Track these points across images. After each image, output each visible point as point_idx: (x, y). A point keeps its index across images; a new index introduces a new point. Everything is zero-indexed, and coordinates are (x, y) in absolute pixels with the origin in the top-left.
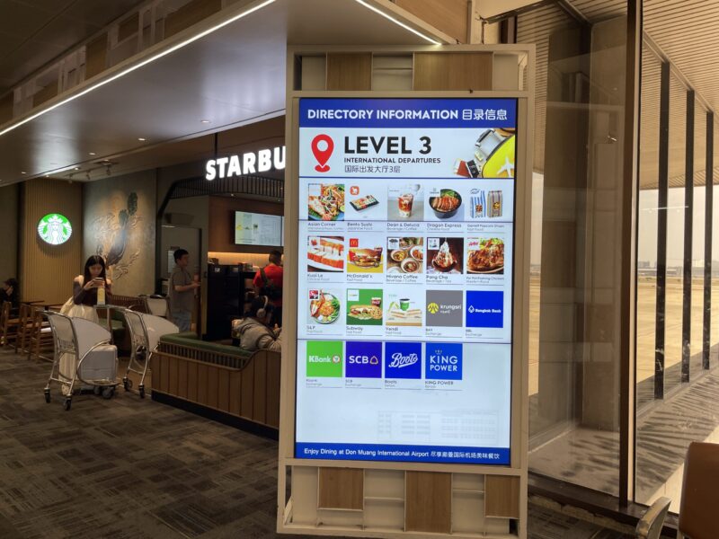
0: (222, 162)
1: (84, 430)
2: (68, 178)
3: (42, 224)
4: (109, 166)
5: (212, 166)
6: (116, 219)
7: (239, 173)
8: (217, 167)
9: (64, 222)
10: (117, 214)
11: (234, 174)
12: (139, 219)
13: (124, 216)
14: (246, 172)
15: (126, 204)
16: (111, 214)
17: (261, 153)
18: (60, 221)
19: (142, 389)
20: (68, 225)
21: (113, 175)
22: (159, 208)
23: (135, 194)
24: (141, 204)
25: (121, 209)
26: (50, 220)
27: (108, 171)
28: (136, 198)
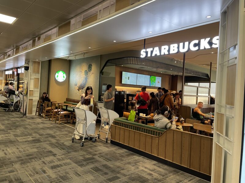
0: (149, 50)
1: (94, 157)
2: (67, 58)
3: (57, 74)
4: (84, 54)
5: (144, 52)
6: (83, 73)
7: (158, 54)
8: (147, 53)
9: (64, 74)
10: (83, 71)
11: (156, 55)
12: (93, 73)
13: (87, 73)
14: (162, 54)
15: (88, 68)
16: (81, 72)
17: (172, 46)
18: (63, 73)
19: (107, 139)
20: (65, 75)
21: (85, 57)
22: (101, 69)
23: (91, 64)
24: (94, 68)
25: (85, 70)
26: (59, 73)
27: (84, 56)
28: (92, 66)
